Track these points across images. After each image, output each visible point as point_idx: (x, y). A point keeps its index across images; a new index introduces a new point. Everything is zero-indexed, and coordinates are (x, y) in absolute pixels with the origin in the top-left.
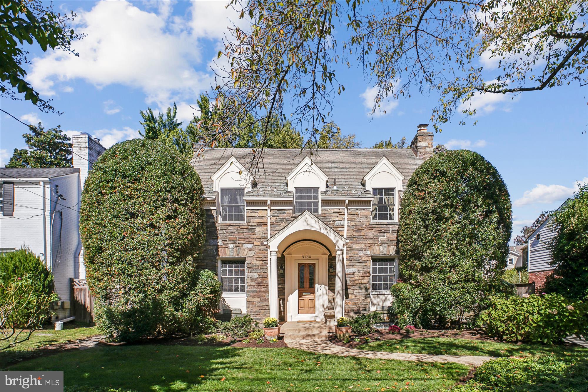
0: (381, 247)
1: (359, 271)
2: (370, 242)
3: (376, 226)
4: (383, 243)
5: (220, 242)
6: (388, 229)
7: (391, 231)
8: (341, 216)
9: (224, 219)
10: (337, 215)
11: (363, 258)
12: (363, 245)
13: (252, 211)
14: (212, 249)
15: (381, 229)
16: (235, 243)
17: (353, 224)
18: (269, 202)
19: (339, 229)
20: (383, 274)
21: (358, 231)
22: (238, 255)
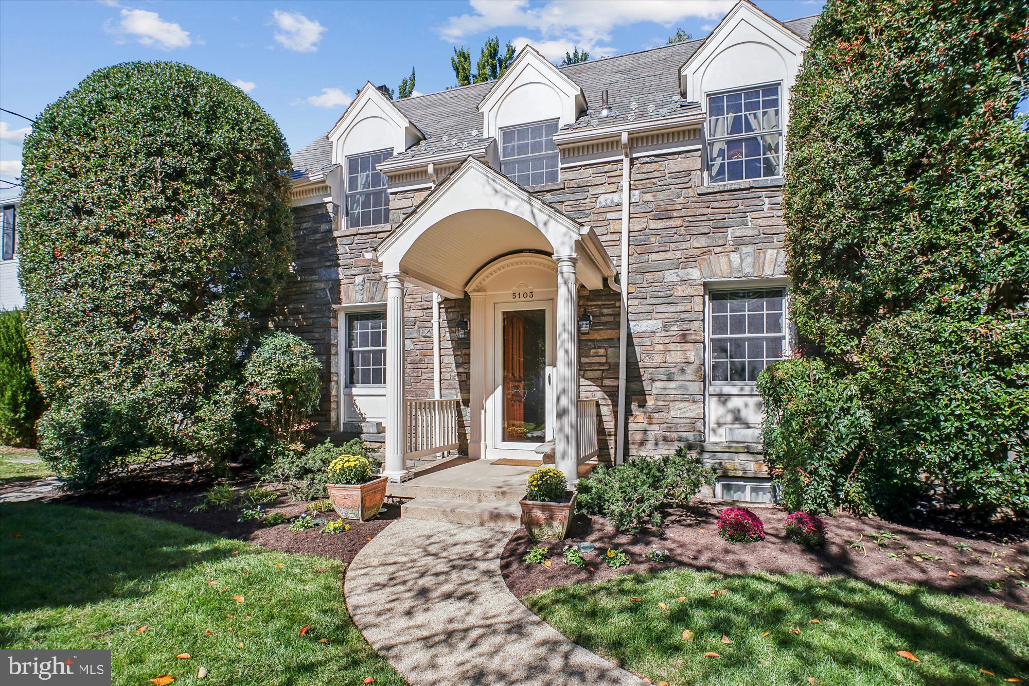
0: (735, 257)
1: (666, 327)
2: (702, 242)
3: (719, 197)
4: (740, 242)
5: (342, 273)
6: (757, 201)
7: (766, 207)
8: (613, 180)
9: (354, 223)
10: (603, 179)
11: (679, 291)
12: (678, 254)
13: (401, 196)
14: (324, 289)
15: (734, 203)
16: (367, 272)
17: (649, 197)
18: (431, 168)
19: (609, 216)
20: (747, 335)
21: (664, 214)
22: (372, 299)
